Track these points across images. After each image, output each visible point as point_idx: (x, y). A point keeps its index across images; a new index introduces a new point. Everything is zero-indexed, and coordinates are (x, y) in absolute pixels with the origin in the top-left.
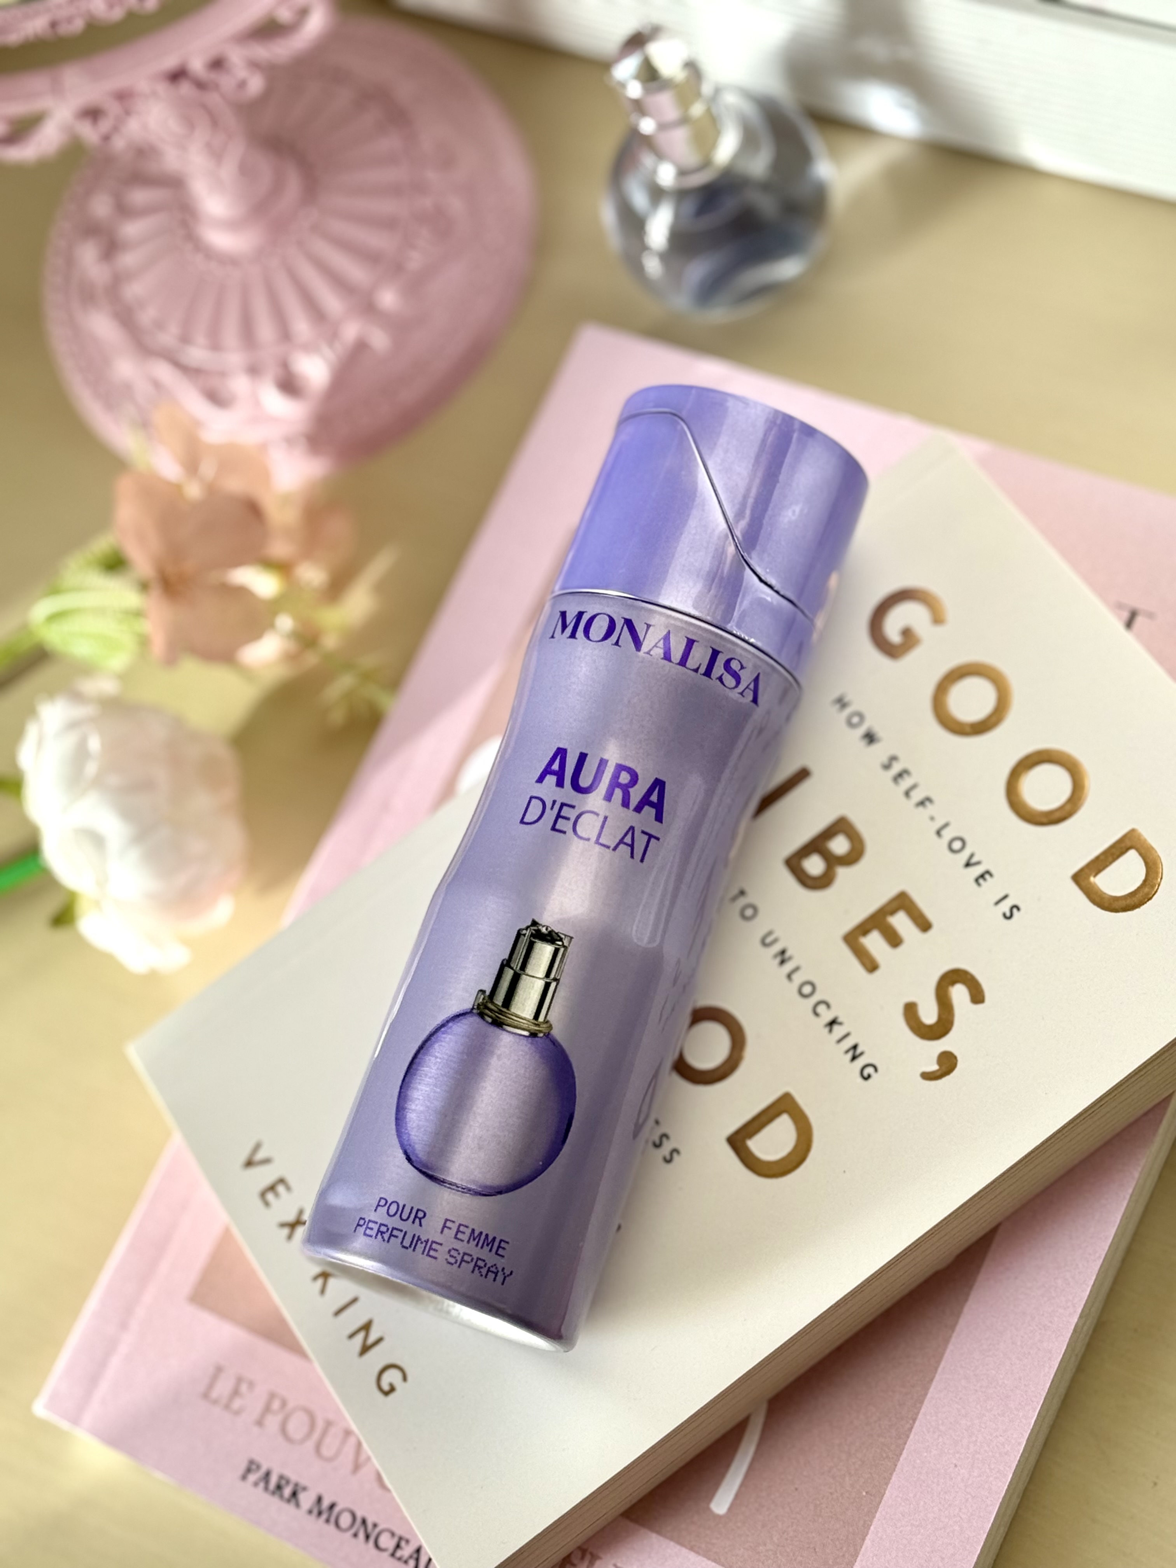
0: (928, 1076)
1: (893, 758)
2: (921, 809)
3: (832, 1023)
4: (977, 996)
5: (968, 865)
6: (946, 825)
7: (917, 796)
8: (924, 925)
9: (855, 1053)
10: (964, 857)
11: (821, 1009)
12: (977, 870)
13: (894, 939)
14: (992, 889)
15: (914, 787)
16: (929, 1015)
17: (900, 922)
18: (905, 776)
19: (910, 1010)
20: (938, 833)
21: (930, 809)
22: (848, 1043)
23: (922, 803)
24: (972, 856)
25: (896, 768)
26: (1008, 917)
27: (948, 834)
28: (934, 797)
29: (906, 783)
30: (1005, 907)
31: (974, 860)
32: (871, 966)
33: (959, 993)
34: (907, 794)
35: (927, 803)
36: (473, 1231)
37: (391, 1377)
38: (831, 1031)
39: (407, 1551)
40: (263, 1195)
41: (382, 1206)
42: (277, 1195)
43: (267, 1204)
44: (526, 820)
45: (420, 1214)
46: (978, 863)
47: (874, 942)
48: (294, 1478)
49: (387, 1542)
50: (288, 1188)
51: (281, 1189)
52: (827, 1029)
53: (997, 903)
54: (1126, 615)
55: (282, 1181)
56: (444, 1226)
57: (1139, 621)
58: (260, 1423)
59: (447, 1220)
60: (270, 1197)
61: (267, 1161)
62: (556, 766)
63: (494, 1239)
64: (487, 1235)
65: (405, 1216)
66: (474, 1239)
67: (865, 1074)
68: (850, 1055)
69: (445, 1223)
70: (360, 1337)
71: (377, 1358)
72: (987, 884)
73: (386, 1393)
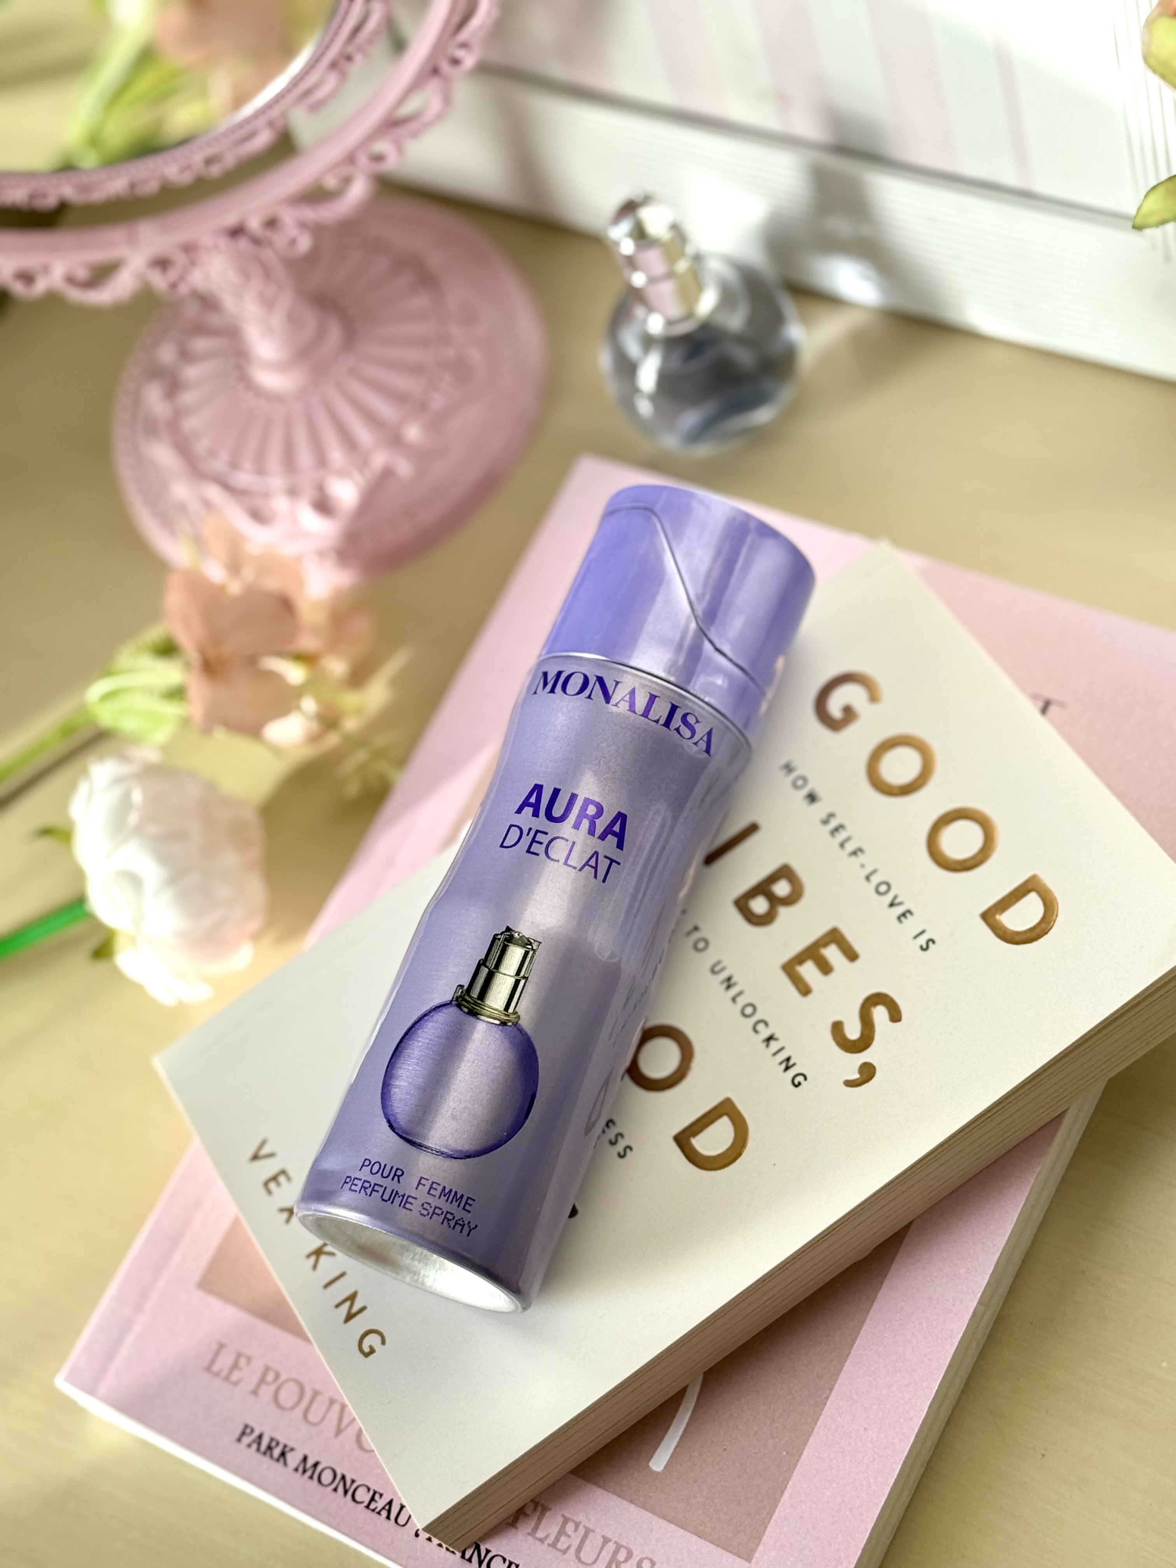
0: (849, 1084)
1: (831, 815)
2: (853, 858)
3: (770, 1039)
4: (895, 1015)
5: (892, 905)
6: (874, 872)
7: (850, 847)
8: (852, 955)
9: (788, 1064)
10: (889, 898)
11: (760, 1027)
12: (900, 910)
13: (825, 968)
14: (912, 925)
15: (848, 839)
16: (853, 1032)
17: (832, 953)
18: (841, 830)
19: (837, 1028)
20: (868, 878)
21: (861, 858)
22: (782, 1056)
23: (854, 853)
24: (895, 897)
25: (834, 823)
26: (924, 949)
27: (875, 879)
28: (864, 847)
29: (841, 836)
30: (922, 940)
31: (897, 901)
32: (804, 990)
33: (880, 1014)
34: (842, 845)
35: (859, 853)
36: (444, 1188)
37: (372, 1340)
38: (768, 1046)
39: (380, 1503)
40: (266, 1184)
41: (366, 1166)
42: (278, 1184)
43: (269, 1192)
44: (505, 844)
45: (399, 1173)
46: (900, 904)
47: (809, 971)
48: (283, 1441)
49: (363, 1496)
50: (289, 1179)
51: (282, 1179)
52: (764, 1044)
53: (916, 937)
54: (1041, 704)
55: (283, 1172)
56: (419, 1183)
57: (1053, 709)
58: (255, 1392)
59: (421, 1178)
60: (272, 1185)
61: (271, 1155)
62: (533, 800)
63: (462, 1196)
64: (456, 1192)
65: (385, 1174)
66: (445, 1196)
67: (796, 1082)
68: (784, 1066)
69: (420, 1181)
70: (345, 1307)
71: (360, 1324)
72: (909, 921)
73: (367, 1355)
